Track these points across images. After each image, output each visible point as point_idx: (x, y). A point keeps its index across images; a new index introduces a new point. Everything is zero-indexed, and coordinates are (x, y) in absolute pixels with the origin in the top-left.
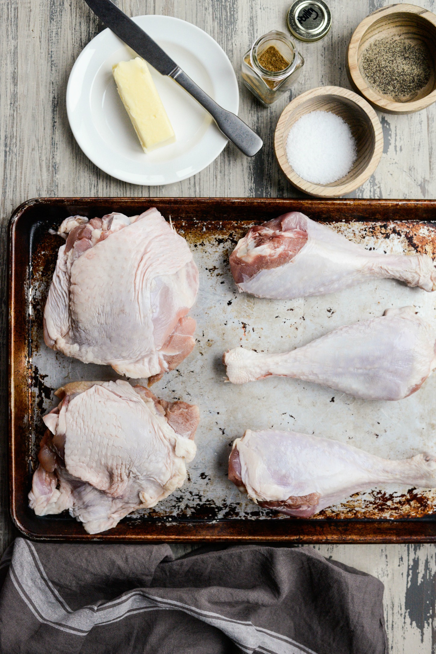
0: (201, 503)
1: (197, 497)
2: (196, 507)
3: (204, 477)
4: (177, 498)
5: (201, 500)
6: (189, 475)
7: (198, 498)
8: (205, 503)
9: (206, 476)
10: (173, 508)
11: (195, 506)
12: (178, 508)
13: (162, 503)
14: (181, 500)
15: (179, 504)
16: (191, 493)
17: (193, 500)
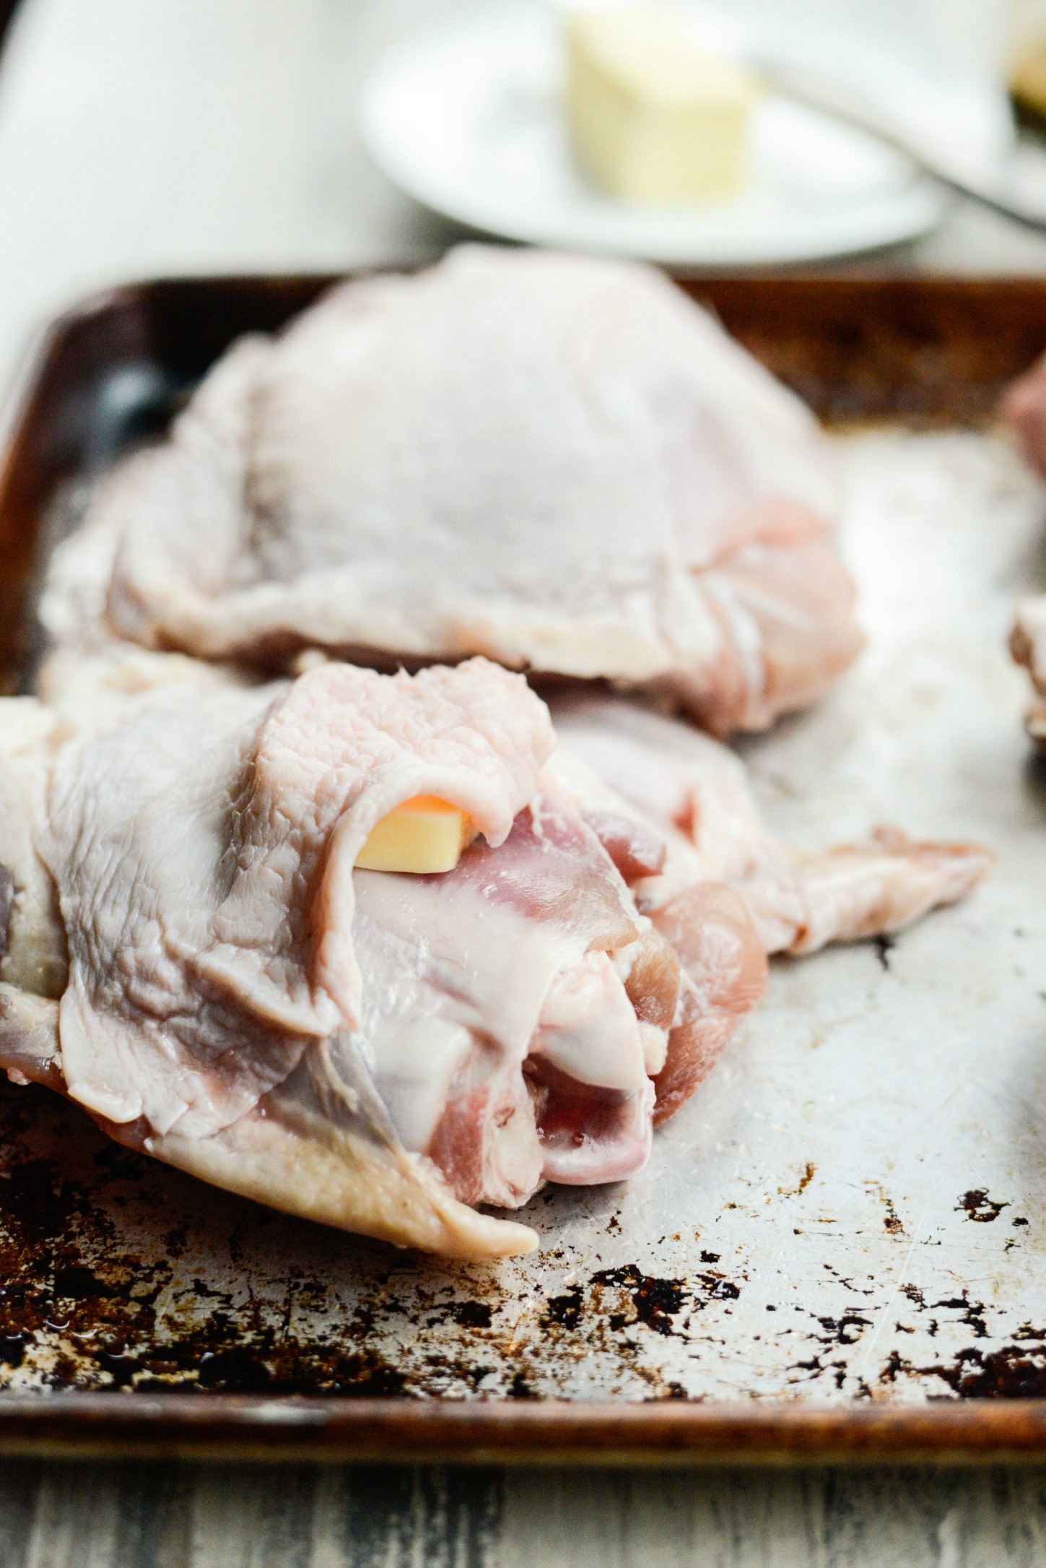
0: (988, 1347)
1: (961, 1313)
2: (959, 1368)
3: (985, 1210)
4: (827, 1323)
5: (981, 1329)
6: (889, 1203)
7: (966, 1321)
8: (1010, 1343)
9: (997, 1208)
10: (807, 1373)
11: (949, 1363)
12: (840, 1378)
13: (725, 1349)
14: (850, 1330)
15: (841, 1352)
16: (912, 1293)
17: (934, 1329)
